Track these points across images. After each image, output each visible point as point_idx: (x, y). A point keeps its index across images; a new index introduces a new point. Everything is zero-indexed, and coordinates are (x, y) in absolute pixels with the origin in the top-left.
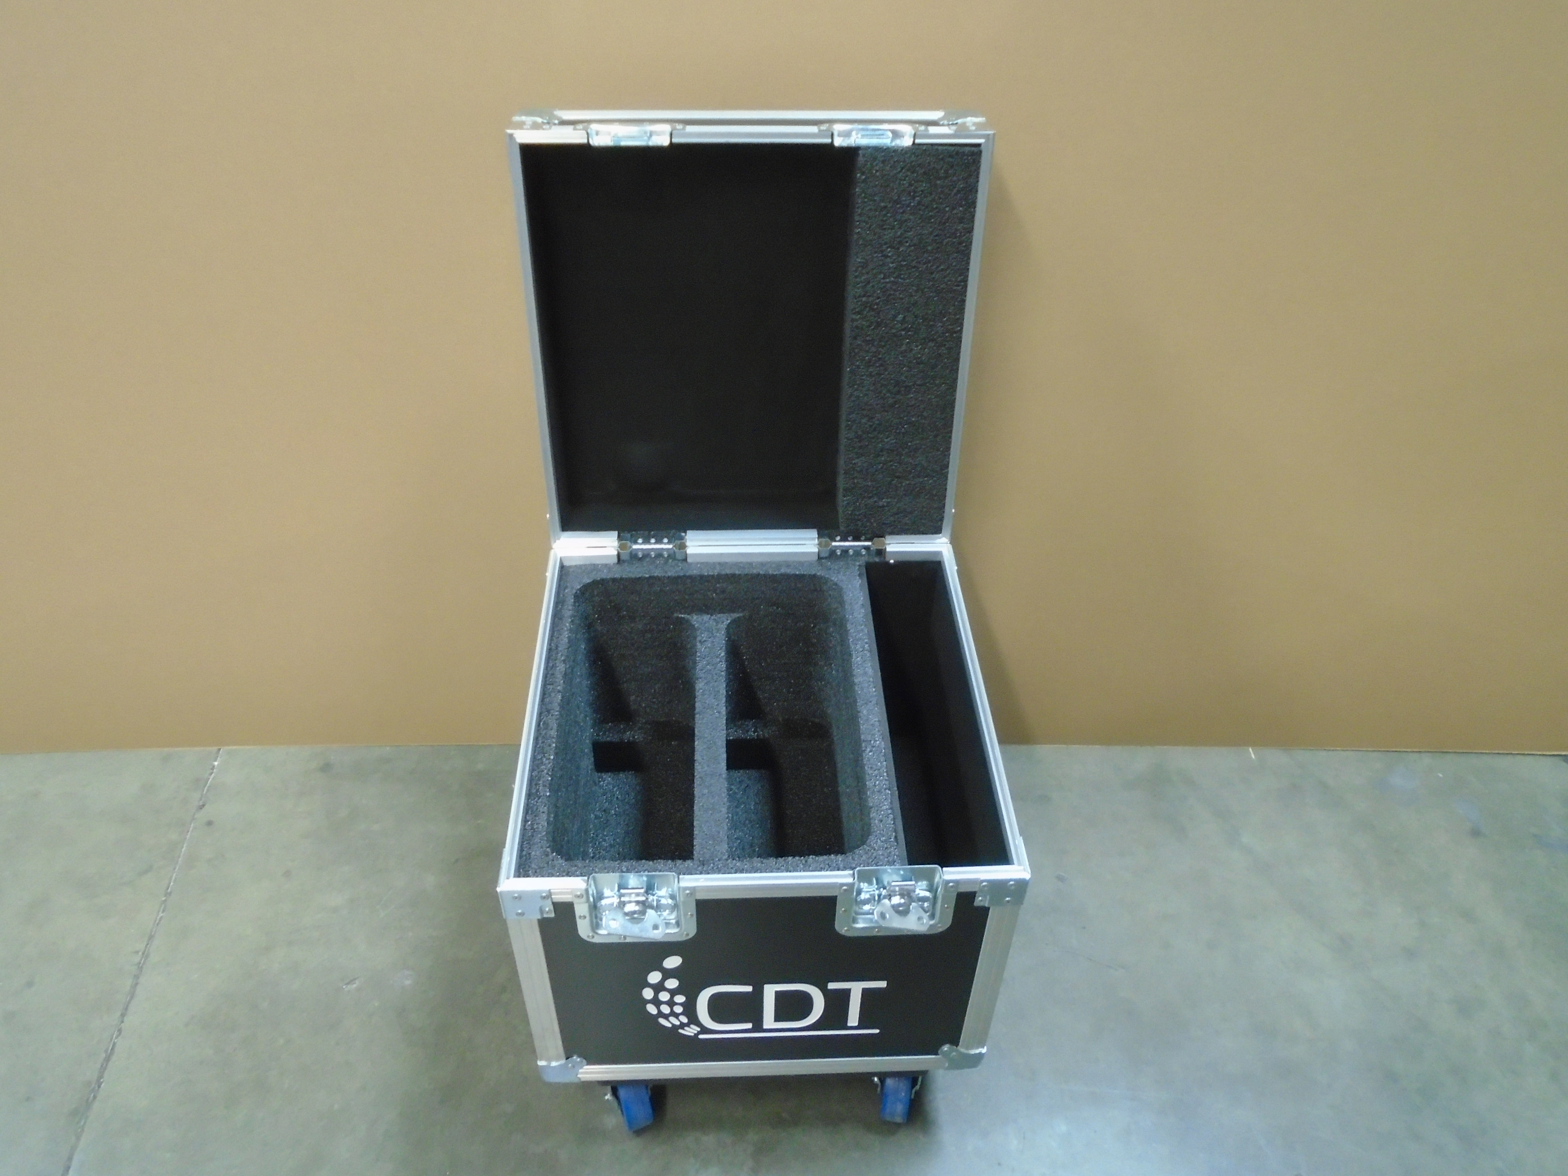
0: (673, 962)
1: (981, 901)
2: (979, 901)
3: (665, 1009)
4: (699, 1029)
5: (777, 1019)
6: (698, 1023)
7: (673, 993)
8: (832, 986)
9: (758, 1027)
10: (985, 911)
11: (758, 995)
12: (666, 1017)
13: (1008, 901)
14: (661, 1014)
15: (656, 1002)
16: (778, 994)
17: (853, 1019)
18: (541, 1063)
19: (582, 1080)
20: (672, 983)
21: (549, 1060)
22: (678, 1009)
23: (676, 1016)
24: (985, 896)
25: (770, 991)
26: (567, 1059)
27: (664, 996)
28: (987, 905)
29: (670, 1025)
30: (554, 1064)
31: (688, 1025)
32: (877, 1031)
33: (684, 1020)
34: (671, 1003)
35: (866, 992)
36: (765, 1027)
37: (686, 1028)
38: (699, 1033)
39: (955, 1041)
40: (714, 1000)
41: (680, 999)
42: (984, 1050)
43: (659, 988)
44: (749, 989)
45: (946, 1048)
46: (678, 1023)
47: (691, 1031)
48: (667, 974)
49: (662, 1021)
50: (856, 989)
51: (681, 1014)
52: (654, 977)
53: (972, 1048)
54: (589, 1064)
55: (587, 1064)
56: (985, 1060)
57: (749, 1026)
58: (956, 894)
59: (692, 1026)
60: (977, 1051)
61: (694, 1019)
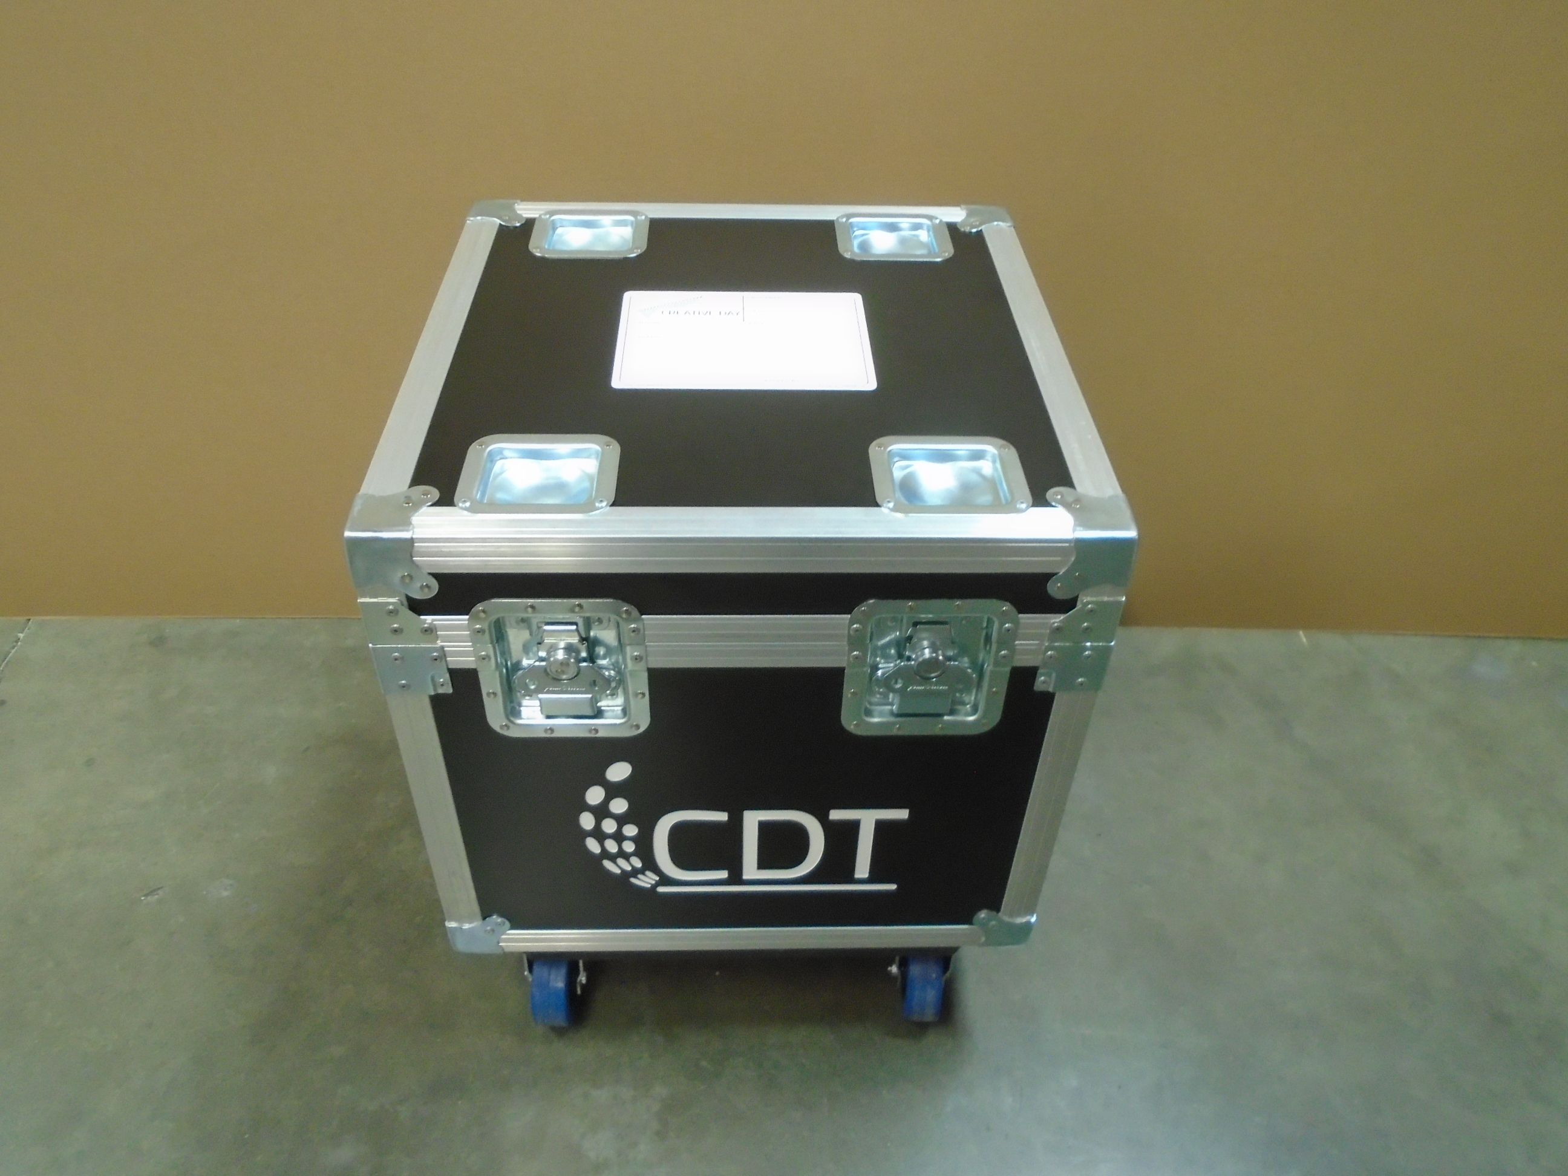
0: (619, 772)
1: (1044, 682)
2: (1042, 682)
3: (612, 846)
4: (657, 878)
5: (762, 865)
6: (656, 870)
7: (621, 820)
8: (836, 815)
9: (736, 878)
10: (1048, 698)
11: (735, 827)
12: (613, 858)
13: (1081, 684)
14: (605, 854)
15: (599, 835)
16: (765, 828)
17: (863, 867)
18: (451, 924)
19: (507, 950)
20: (619, 806)
21: (460, 920)
22: (629, 847)
23: (626, 857)
24: (1049, 675)
25: (752, 820)
26: (484, 918)
27: (609, 826)
28: (1051, 690)
29: (618, 871)
30: (466, 926)
31: (642, 871)
32: (893, 887)
33: (637, 863)
34: (619, 837)
35: (882, 827)
36: (745, 877)
37: (640, 876)
38: (658, 884)
39: (995, 905)
40: (678, 833)
41: (631, 830)
42: (1033, 919)
43: (601, 812)
44: (722, 817)
45: (983, 914)
46: (629, 868)
47: (647, 880)
48: (613, 790)
49: (608, 864)
50: (868, 819)
51: (635, 854)
52: (595, 795)
53: (1019, 915)
54: (514, 927)
55: (512, 928)
56: (1033, 935)
57: (723, 874)
58: (1008, 669)
59: (648, 873)
60: (1024, 920)
61: (650, 864)
